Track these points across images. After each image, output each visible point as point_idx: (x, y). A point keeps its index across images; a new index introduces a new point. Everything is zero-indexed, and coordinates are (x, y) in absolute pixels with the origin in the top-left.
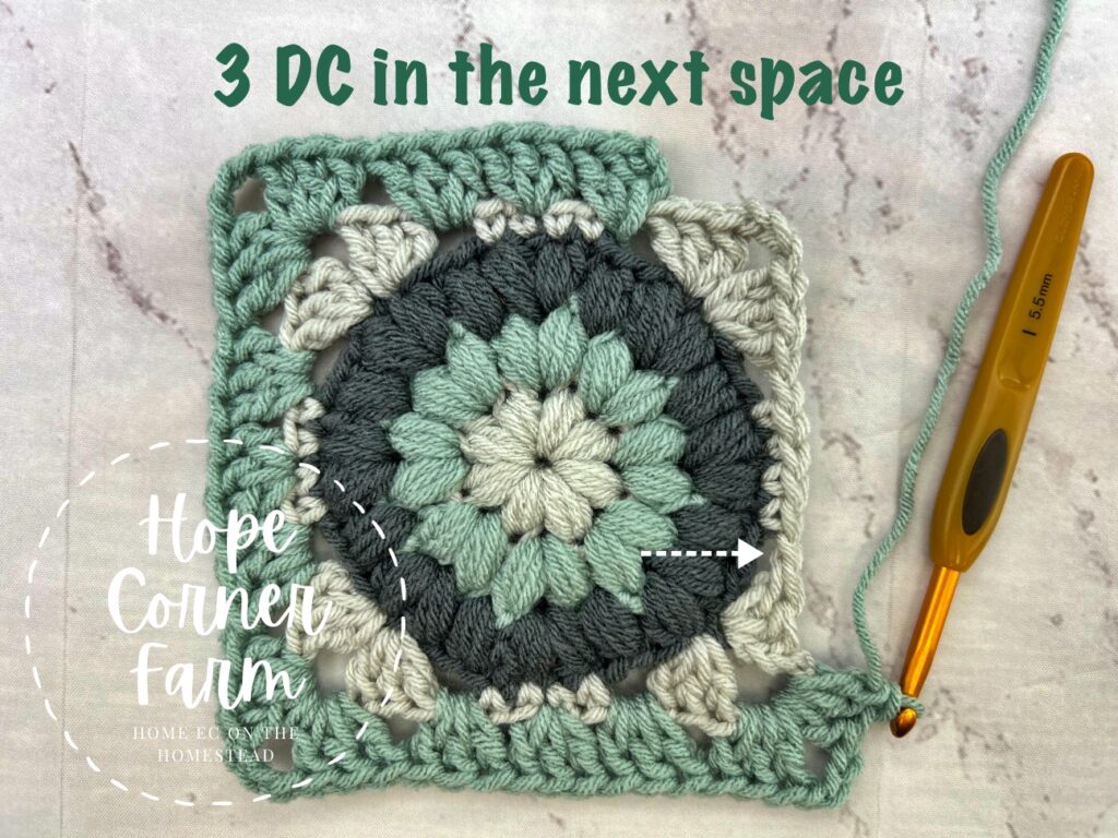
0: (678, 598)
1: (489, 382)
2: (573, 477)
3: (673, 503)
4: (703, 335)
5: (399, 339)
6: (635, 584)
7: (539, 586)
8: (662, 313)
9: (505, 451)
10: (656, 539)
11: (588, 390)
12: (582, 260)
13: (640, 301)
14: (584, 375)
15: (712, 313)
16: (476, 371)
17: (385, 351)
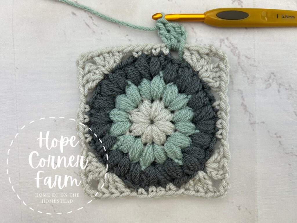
0: (193, 160)
1: (138, 98)
2: (160, 126)
3: (190, 133)
4: (199, 82)
5: (112, 86)
6: (179, 157)
7: (153, 158)
8: (187, 76)
9: (142, 119)
10: (185, 144)
11: (166, 100)
12: (163, 61)
13: (181, 73)
14: (164, 95)
15: (202, 76)
16: (134, 95)
17: (108, 90)
